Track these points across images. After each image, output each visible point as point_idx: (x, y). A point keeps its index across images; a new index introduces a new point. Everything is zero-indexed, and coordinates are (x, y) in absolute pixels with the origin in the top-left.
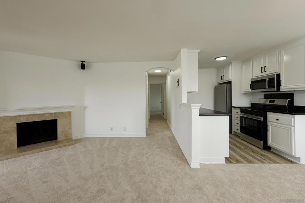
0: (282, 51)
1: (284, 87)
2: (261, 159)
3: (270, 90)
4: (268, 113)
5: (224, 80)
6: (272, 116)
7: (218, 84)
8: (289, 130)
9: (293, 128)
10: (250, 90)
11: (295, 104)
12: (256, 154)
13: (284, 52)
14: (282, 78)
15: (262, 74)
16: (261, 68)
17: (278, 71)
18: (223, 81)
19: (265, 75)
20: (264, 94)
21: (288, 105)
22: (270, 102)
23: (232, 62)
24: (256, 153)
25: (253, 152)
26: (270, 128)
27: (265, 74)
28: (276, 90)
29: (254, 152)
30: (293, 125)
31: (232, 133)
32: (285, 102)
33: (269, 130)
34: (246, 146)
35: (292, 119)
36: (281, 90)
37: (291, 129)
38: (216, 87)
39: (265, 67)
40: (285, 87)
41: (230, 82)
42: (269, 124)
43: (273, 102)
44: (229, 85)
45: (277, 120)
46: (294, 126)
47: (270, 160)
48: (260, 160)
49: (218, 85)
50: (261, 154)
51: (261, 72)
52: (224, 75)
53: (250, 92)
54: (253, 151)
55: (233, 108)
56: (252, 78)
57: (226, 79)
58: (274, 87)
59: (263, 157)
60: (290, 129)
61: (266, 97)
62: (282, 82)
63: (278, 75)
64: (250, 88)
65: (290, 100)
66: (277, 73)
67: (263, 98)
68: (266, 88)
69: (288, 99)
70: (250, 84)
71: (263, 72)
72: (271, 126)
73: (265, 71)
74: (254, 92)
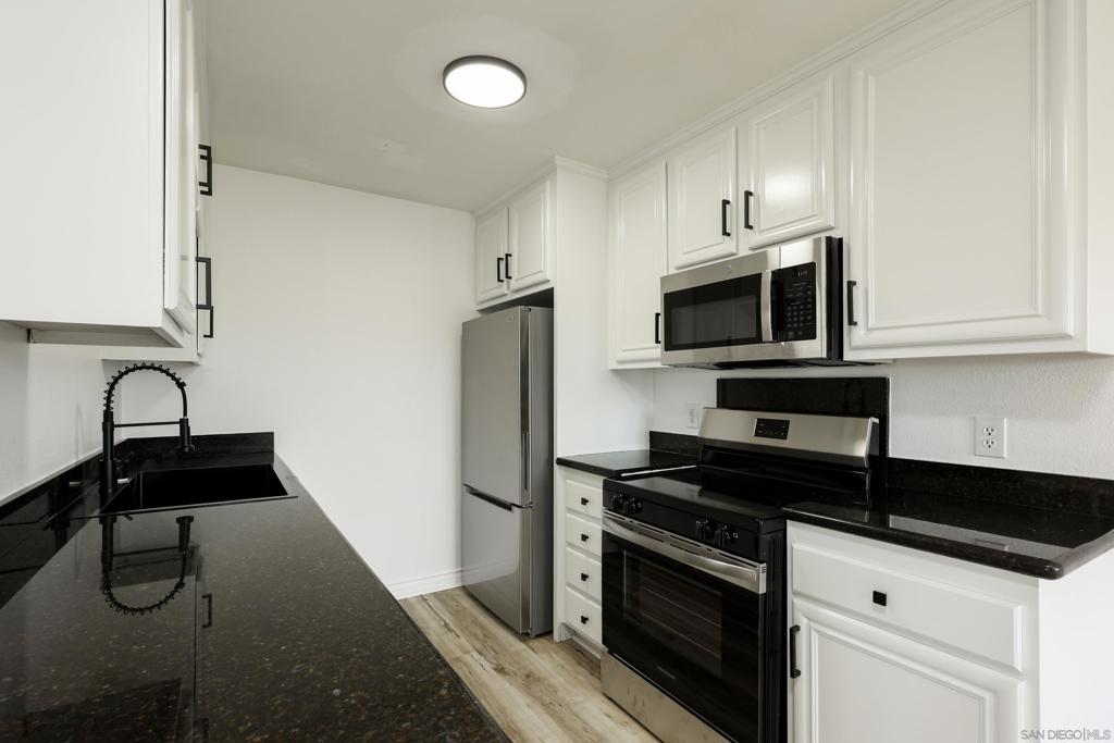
1: (869, 330)
3: (778, 350)
5: (514, 284)
7: (482, 311)
8: (981, 698)
9: (1022, 689)
10: (656, 350)
11: (896, 450)
13: (871, 79)
15: (726, 247)
18: (508, 292)
19: (744, 252)
20: (719, 382)
21: (868, 457)
23: (559, 161)
27: (742, 245)
28: (823, 354)
30: (1018, 665)
31: (556, 636)
32: (855, 441)
33: (802, 664)
35: (1019, 612)
36: (848, 356)
38: (467, 327)
39: (748, 194)
41: (545, 299)
42: (803, 622)
43: (780, 430)
44: (537, 312)
45: (880, 598)
46: (1033, 677)
49: (479, 315)
51: (725, 233)
52: (515, 252)
53: (658, 365)
55: (558, 470)
56: (667, 274)
57: (524, 280)
58: (811, 332)
60: (987, 696)
62: (857, 292)
63: (835, 250)
64: (657, 341)
65: (877, 421)
66: (828, 234)
67: (715, 406)
68: (758, 339)
69: (868, 416)
70: (658, 315)
71: (733, 235)
72: (821, 634)
73: (748, 226)
74: (675, 366)
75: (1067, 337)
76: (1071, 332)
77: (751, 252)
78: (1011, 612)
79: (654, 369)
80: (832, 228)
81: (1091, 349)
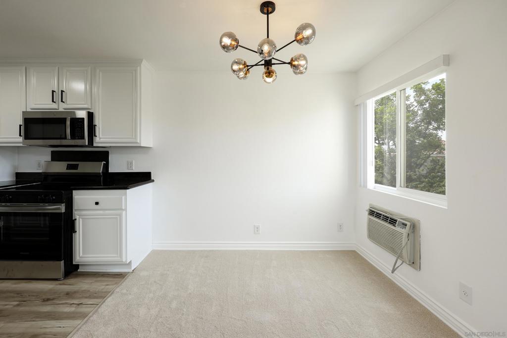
0: (98, 71)
1: (100, 138)
2: (72, 309)
3: (73, 142)
4: (74, 192)
6: (82, 198)
8: (117, 218)
9: (124, 213)
10: (21, 139)
11: (112, 170)
12: (55, 301)
13: (101, 73)
14: (98, 121)
15: (54, 106)
16: (53, 91)
17: (90, 108)
19: (61, 110)
20: (52, 152)
21: (102, 172)
22: (69, 167)
24: (53, 299)
25: (44, 300)
26: (79, 225)
27: (62, 107)
28: (87, 144)
29: (48, 300)
30: (123, 208)
32: (98, 168)
33: (77, 229)
34: (19, 293)
36: (95, 145)
37: (120, 215)
39: (62, 91)
40: (102, 139)
42: (77, 217)
43: (75, 167)
45: (97, 203)
46: (126, 210)
47: (90, 297)
48: (73, 313)
50: (68, 294)
51: (53, 101)
53: (21, 145)
54: (44, 297)
56: (25, 110)
58: (83, 138)
59: (73, 298)
60: (119, 217)
61: (56, 157)
62: (97, 128)
63: (91, 115)
64: (20, 135)
65: (105, 162)
66: (89, 110)
67: (50, 160)
68: (65, 138)
69: (102, 161)
70: (20, 126)
71: (57, 102)
72: (82, 218)
73: (62, 101)
74: (30, 146)
75: (137, 143)
76: (138, 142)
77: (64, 110)
78: (122, 198)
79: (18, 147)
80: (89, 109)
81: (142, 145)
